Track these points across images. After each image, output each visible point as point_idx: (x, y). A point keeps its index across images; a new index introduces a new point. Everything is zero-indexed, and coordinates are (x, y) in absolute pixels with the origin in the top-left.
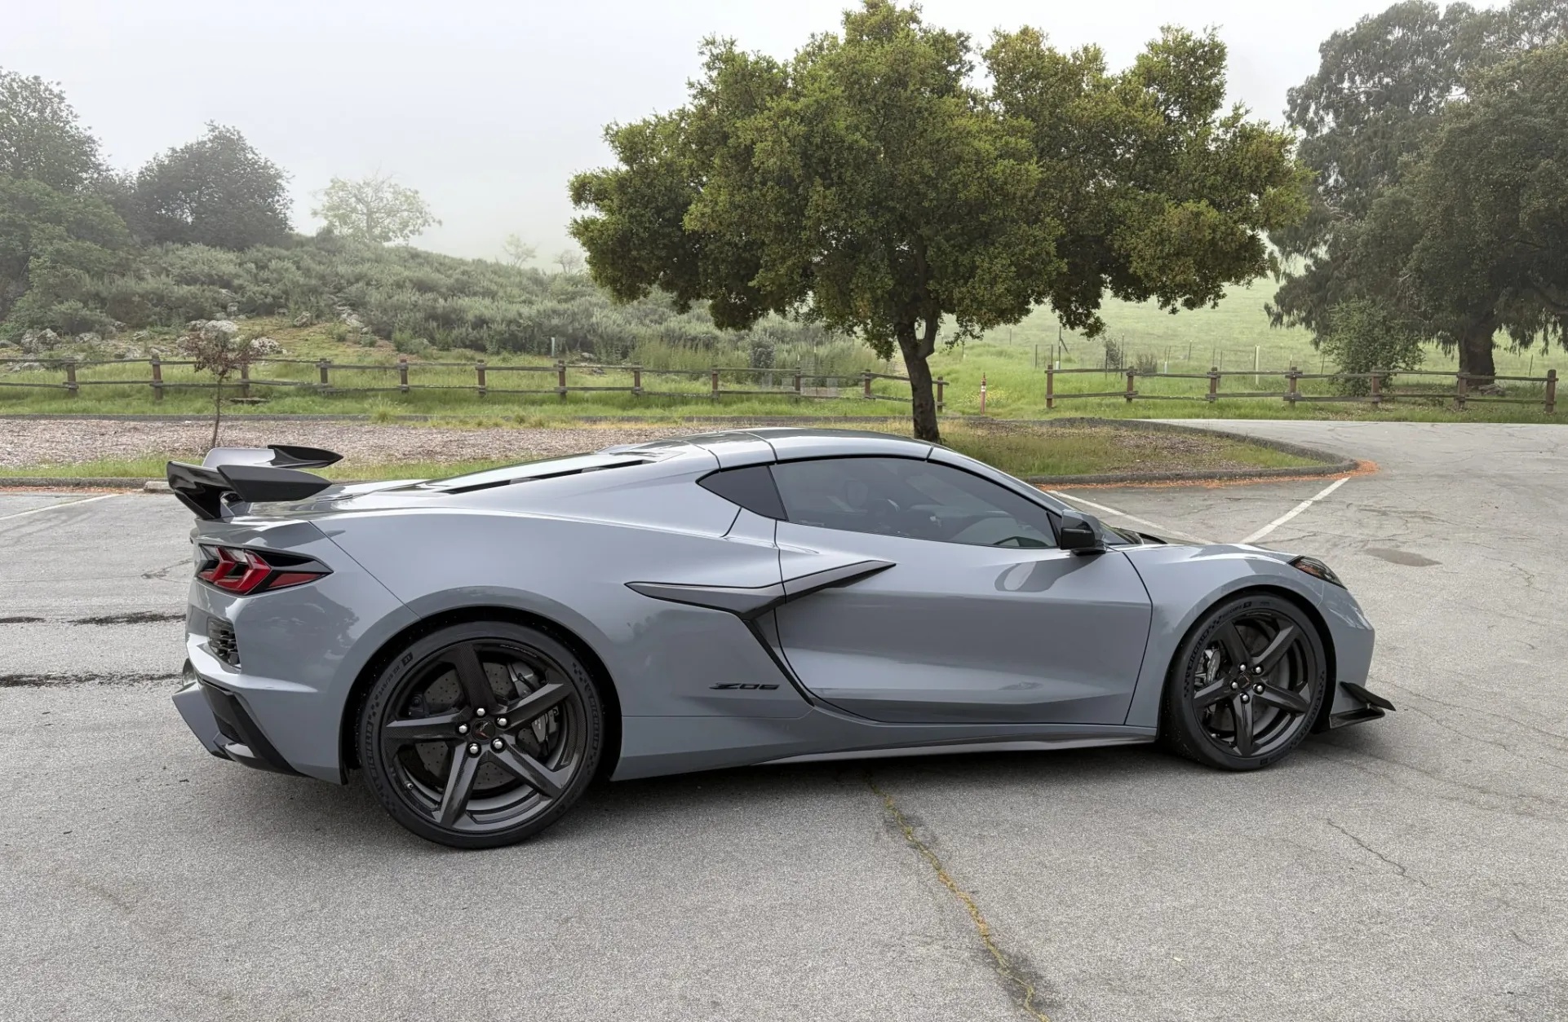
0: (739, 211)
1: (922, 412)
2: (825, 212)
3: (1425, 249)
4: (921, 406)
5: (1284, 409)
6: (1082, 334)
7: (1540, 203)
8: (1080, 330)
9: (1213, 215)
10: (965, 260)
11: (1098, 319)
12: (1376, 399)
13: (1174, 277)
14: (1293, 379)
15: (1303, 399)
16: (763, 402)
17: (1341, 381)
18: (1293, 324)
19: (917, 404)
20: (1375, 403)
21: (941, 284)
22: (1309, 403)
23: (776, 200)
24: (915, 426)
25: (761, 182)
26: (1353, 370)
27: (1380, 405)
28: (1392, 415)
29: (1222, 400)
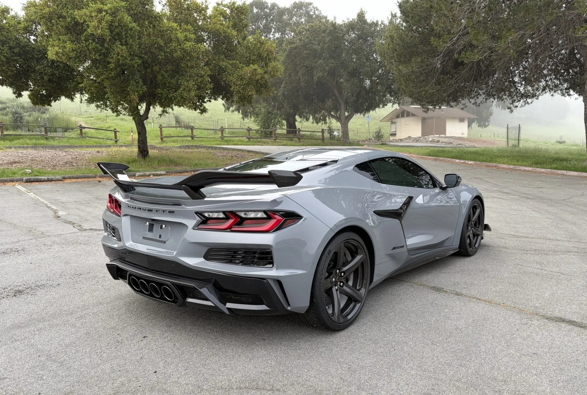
0: (75, 52)
1: (142, 143)
2: (122, 56)
3: (285, 87)
4: (142, 140)
5: (248, 142)
6: (198, 113)
7: (320, 74)
8: (198, 111)
9: (260, 71)
10: (174, 81)
11: (204, 107)
12: (275, 138)
13: (248, 92)
14: (249, 131)
15: (253, 138)
16: (30, 139)
17: (260, 132)
18: (233, 111)
19: (140, 140)
20: (275, 140)
21: (164, 91)
22: (255, 140)
23: (94, 49)
24: (139, 149)
25: (84, 40)
26: (264, 128)
27: (277, 140)
28: (281, 144)
29: (226, 138)
